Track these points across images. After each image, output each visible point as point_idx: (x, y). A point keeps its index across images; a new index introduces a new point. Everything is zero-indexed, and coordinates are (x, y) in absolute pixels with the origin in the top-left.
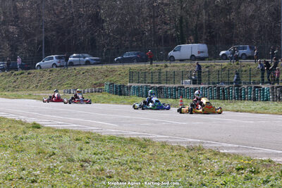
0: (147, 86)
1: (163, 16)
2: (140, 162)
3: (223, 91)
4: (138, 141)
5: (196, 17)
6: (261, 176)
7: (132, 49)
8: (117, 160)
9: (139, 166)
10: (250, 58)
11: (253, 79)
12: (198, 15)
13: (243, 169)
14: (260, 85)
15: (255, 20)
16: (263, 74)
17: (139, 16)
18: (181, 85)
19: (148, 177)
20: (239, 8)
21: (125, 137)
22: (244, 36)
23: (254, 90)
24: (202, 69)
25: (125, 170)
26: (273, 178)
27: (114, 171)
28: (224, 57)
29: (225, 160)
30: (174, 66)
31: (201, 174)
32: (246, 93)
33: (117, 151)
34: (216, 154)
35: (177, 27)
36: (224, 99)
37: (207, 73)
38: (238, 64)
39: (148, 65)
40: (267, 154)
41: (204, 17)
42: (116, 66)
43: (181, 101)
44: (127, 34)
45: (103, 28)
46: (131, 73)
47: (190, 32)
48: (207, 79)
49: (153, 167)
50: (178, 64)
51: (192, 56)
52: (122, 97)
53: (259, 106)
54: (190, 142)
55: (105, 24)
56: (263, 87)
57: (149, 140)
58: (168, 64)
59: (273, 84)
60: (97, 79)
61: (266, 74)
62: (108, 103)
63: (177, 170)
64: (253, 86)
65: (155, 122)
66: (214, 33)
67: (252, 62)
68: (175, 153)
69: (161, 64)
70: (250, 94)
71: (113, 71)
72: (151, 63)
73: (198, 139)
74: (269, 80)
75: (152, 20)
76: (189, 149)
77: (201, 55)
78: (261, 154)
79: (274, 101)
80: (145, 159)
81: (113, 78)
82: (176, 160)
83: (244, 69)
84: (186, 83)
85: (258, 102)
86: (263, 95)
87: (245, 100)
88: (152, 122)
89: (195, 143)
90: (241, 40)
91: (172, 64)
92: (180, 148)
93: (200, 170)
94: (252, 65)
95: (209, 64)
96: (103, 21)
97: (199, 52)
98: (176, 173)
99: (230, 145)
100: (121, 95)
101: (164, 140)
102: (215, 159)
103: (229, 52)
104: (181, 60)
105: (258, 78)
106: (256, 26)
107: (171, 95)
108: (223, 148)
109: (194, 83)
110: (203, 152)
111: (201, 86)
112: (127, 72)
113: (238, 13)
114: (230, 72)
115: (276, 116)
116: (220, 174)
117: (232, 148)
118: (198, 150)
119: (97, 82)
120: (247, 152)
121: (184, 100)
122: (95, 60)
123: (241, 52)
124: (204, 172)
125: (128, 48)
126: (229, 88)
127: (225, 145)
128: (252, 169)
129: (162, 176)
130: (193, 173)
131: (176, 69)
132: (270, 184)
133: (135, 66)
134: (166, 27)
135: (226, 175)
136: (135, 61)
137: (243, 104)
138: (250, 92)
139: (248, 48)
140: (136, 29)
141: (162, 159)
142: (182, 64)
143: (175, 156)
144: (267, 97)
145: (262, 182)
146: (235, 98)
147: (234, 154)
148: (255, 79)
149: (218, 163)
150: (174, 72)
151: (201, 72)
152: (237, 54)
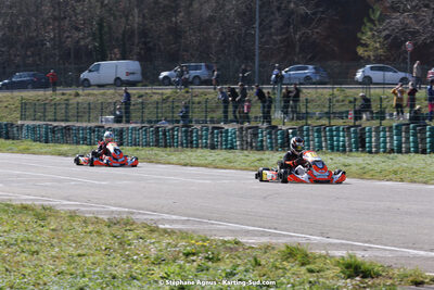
0: (47, 125)
1: (74, 18)
2: (36, 243)
3: (164, 134)
4: (33, 210)
5: (123, 20)
6: (222, 266)
7: (25, 67)
9: (35, 248)
10: (207, 82)
11: (210, 115)
12: (127, 16)
13: (194, 254)
15: (215, 25)
16: (226, 107)
17: (36, 17)
18: (99, 124)
19: (49, 266)
20: (191, 5)
21: (14, 203)
22: (197, 50)
23: (212, 133)
24: (132, 99)
25: (14, 254)
26: (241, 268)
28: (166, 81)
29: (167, 240)
30: (89, 95)
31: (130, 262)
32: (199, 137)
34: (152, 231)
35: (93, 35)
36: (166, 146)
37: (139, 106)
38: (187, 92)
39: (49, 92)
40: (232, 232)
41: (136, 20)
44: (19, 46)
46: (24, 105)
47: (114, 43)
48: (139, 114)
49: (57, 249)
50: (95, 92)
51: (117, 79)
52: (10, 141)
53: (219, 158)
54: (112, 212)
56: (226, 127)
57: (50, 209)
58: (80, 92)
59: (242, 123)
61: (231, 109)
63: (92, 255)
64: (211, 126)
65: (59, 181)
66: (151, 45)
67: (209, 89)
68: (90, 228)
69: (69, 92)
70: (206, 139)
73: (124, 207)
74: (236, 117)
75: (56, 24)
76: (111, 223)
77: (131, 78)
78: (222, 231)
79: (242, 149)
80: (44, 237)
82: (92, 239)
83: (197, 99)
84: (107, 121)
85: (218, 152)
86: (226, 141)
87: (197, 147)
89: (120, 212)
90: (192, 56)
91: (86, 92)
92: (97, 221)
93: (128, 256)
94: (209, 93)
95: (142, 92)
97: (128, 74)
98: (91, 259)
99: (174, 217)
100: (8, 138)
101: (73, 208)
102: (151, 238)
103: (175, 74)
104: (100, 86)
105: (219, 114)
106: (216, 33)
107: (85, 139)
108: (164, 221)
110: (132, 227)
111: (131, 126)
112: (18, 104)
113: (189, 13)
114: (176, 104)
115: (245, 172)
116: (159, 261)
117: (176, 221)
118: (126, 224)
120: (201, 227)
123: (193, 73)
124: (135, 257)
126: (173, 129)
127: (166, 216)
128: (208, 255)
129: (70, 263)
130: (118, 259)
131: (91, 99)
132: (237, 277)
133: (30, 94)
134: (77, 35)
135: (168, 263)
136: (30, 86)
137: (194, 154)
138: (207, 135)
139: (203, 67)
140: (32, 38)
141: (70, 237)
142: (102, 91)
143: (90, 233)
144: (232, 144)
145: (224, 275)
146: (182, 144)
147: (180, 231)
148: (214, 115)
149: (157, 245)
150: (89, 104)
151: (130, 104)
152: (187, 76)
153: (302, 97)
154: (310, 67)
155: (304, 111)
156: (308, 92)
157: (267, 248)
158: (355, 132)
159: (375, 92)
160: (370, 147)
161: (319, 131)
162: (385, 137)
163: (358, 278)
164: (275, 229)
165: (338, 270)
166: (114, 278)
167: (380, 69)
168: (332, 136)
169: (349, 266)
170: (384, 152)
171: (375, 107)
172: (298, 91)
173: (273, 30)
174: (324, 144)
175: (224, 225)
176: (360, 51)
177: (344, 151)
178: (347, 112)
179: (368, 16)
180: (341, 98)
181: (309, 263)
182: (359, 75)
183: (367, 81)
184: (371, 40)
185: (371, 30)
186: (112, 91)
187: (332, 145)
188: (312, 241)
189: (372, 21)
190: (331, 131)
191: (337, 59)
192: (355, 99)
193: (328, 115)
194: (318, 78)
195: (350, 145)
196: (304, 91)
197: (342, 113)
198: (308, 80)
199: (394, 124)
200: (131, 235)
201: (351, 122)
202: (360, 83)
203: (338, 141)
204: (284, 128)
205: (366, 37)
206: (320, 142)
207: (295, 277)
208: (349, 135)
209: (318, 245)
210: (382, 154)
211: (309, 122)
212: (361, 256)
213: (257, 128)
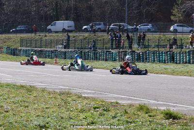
0: (32, 49)
1: (44, 2)
2: (27, 102)
3: (85, 54)
4: (26, 87)
5: (67, 3)
6: (110, 113)
7: (23, 23)
8: (12, 100)
9: (27, 104)
10: (104, 31)
11: (105, 46)
12: (68, 1)
13: (98, 108)
14: (110, 50)
15: (107, 5)
16: (112, 42)
17: (28, 1)
18: (55, 49)
19: (33, 112)
21: (17, 84)
23: (106, 54)
24: (71, 39)
25: (17, 107)
26: (119, 114)
27: (10, 108)
28: (86, 31)
29: (86, 101)
30: (51, 36)
31: (69, 111)
32: (100, 56)
33: (12, 94)
34: (79, 97)
35: (53, 9)
36: (85, 59)
37: (74, 41)
38: (95, 35)
39: (33, 35)
40: (115, 98)
41: (72, 3)
42: (11, 35)
43: (56, 60)
44: (20, 14)
45: (3, 9)
46: (22, 41)
47: (62, 13)
48: (73, 45)
49: (36, 105)
50: (54, 35)
51: (64, 29)
52: (16, 57)
53: (109, 65)
54: (61, 89)
55: (5, 6)
56: (112, 51)
57: (34, 87)
58: (47, 35)
59: (119, 49)
61: (114, 43)
62: (6, 60)
63: (52, 108)
64: (105, 51)
65: (38, 75)
66: (79, 14)
67: (105, 34)
68: (52, 96)
69: (42, 34)
70: (103, 56)
71: (9, 39)
72: (35, 34)
73: (67, 86)
74: (116, 47)
75: (37, 4)
76: (61, 94)
77: (70, 29)
78: (111, 98)
79: (119, 61)
80: (31, 100)
81: (9, 44)
82: (52, 101)
84: (59, 48)
85: (109, 62)
86: (112, 57)
87: (99, 60)
88: (35, 74)
89: (65, 89)
90: (97, 19)
91: (50, 34)
92: (55, 93)
93: (69, 108)
94: (105, 36)
95: (75, 35)
96: (4, 4)
97: (68, 27)
98: (52, 110)
99: (89, 91)
100: (14, 55)
101: (44, 87)
102: (79, 101)
104: (56, 32)
105: (109, 45)
106: (108, 9)
107: (49, 56)
108: (84, 93)
109: (65, 48)
110: (70, 96)
111: (70, 50)
112: (19, 39)
114: (90, 41)
116: (82, 111)
117: (90, 93)
118: (67, 94)
120: (101, 96)
121: (58, 59)
124: (71, 109)
126: (88, 52)
127: (85, 91)
128: (105, 108)
129: (42, 112)
130: (64, 110)
131: (52, 38)
132: (117, 119)
133: (25, 36)
134: (46, 9)
135: (86, 112)
136: (25, 32)
137: (98, 63)
138: (103, 55)
139: (102, 24)
140: (26, 10)
141: (43, 100)
142: (57, 34)
143: (52, 98)
144: (115, 59)
145: (111, 117)
146: (92, 59)
147: (92, 97)
148: (107, 46)
149: (81, 104)
150: (51, 40)
152: (95, 28)
153: (146, 38)
154: (150, 25)
155: (147, 44)
156: (149, 36)
157: (131, 106)
158: (170, 54)
159: (179, 36)
160: (177, 61)
161: (154, 53)
162: (183, 56)
163: (171, 120)
164: (134, 97)
165: (162, 116)
166: (62, 118)
167: (181, 26)
168: (159, 56)
169: (167, 114)
170: (183, 63)
171: (179, 43)
172: (145, 36)
173: (133, 8)
174: (156, 59)
175: (111, 95)
176: (172, 18)
177: (165, 62)
178: (167, 45)
179: (176, 2)
180: (163, 39)
181: (149, 113)
182: (172, 28)
183: (175, 31)
184: (177, 13)
185: (177, 8)
186: (61, 34)
187: (159, 60)
188: (151, 103)
189: (178, 4)
190: (159, 53)
191: (162, 21)
192: (170, 39)
193: (158, 46)
194: (153, 29)
195: (167, 60)
196: (147, 35)
197: (164, 45)
198: (149, 30)
199: (187, 51)
200: (70, 99)
201: (168, 49)
202: (172, 32)
203: (162, 58)
204: (138, 52)
205: (175, 11)
206: (154, 58)
207: (143, 119)
208: (167, 55)
209: (154, 104)
210: (182, 64)
211: (149, 49)
212: (173, 110)
213: (126, 52)
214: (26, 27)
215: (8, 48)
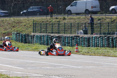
0: (48, 35)
3: (112, 40)
7: (36, 4)
18: (77, 35)
24: (95, 21)
28: (114, 12)
30: (71, 19)
36: (113, 47)
37: (99, 25)
39: (49, 17)
42: (21, 18)
43: (77, 48)
46: (35, 25)
48: (99, 29)
50: (74, 17)
51: (87, 10)
52: (27, 44)
58: (66, 17)
60: (6, 29)
65: (55, 66)
69: (60, 17)
71: (19, 22)
77: (94, 9)
81: (20, 29)
84: (81, 33)
88: (52, 66)
91: (70, 17)
95: (100, 17)
97: (92, 7)
100: (26, 42)
104: (77, 14)
107: (68, 43)
111: (94, 36)
112: (31, 23)
119: (6, 31)
121: (79, 47)
122: (4, 13)
125: (32, 3)
131: (72, 21)
133: (38, 18)
142: (78, 17)
150: (71, 24)
151: (93, 24)
186: (84, 17)
214: (40, 8)
215: (18, 34)
